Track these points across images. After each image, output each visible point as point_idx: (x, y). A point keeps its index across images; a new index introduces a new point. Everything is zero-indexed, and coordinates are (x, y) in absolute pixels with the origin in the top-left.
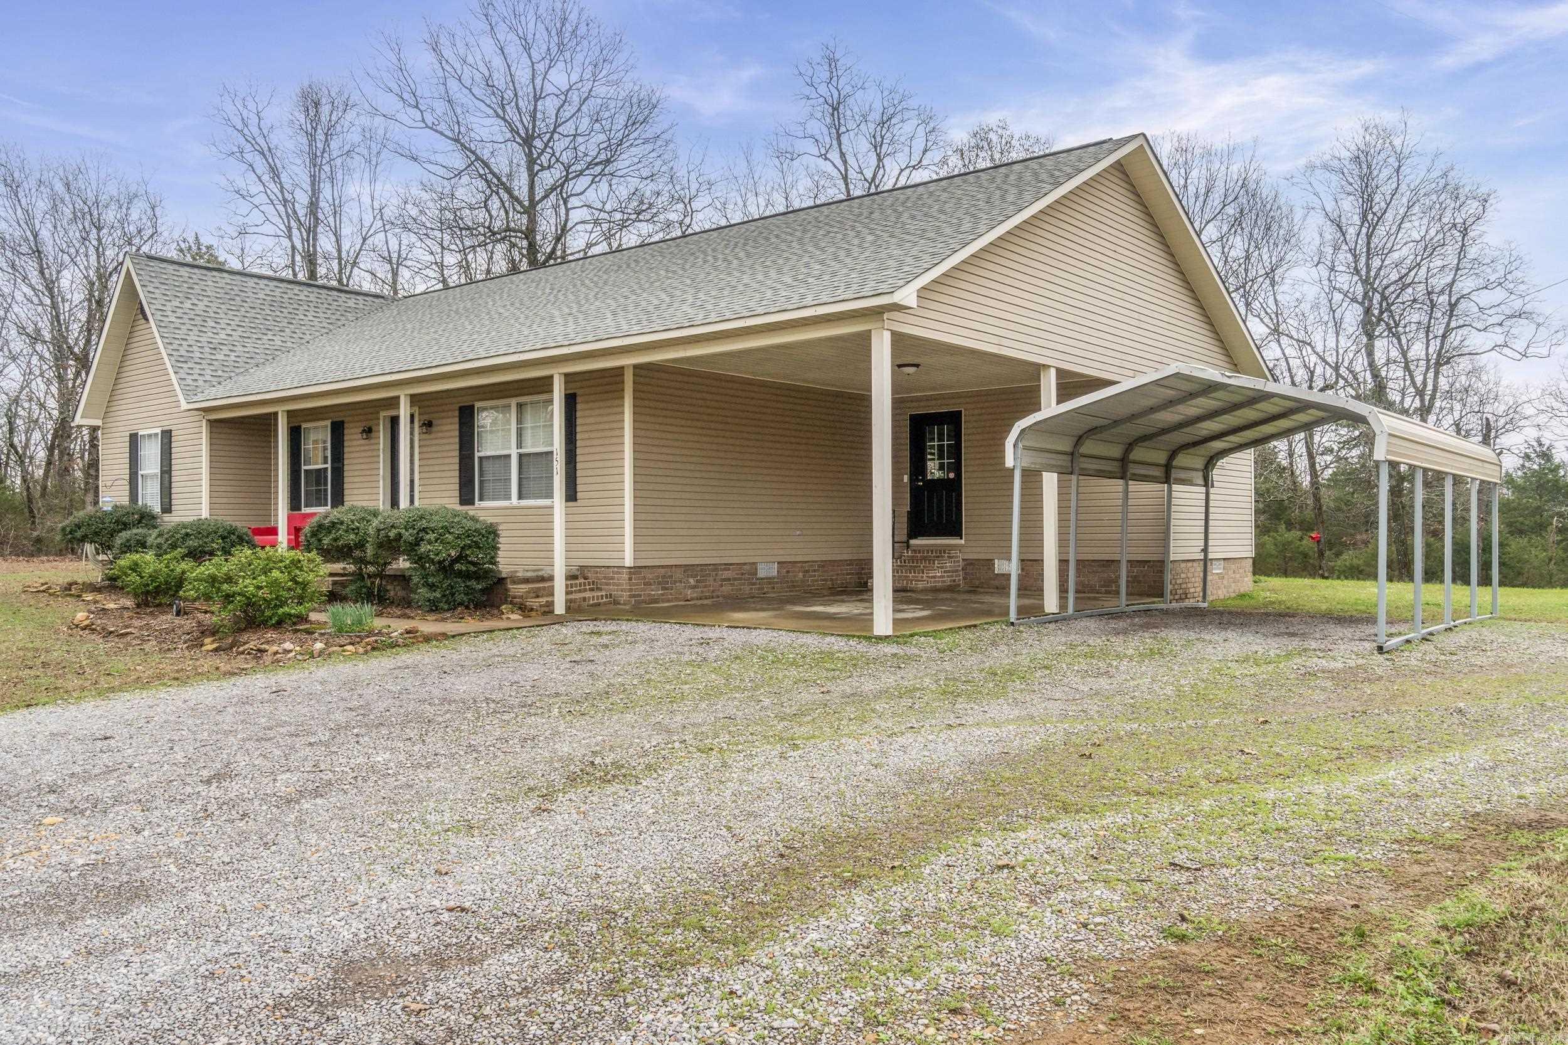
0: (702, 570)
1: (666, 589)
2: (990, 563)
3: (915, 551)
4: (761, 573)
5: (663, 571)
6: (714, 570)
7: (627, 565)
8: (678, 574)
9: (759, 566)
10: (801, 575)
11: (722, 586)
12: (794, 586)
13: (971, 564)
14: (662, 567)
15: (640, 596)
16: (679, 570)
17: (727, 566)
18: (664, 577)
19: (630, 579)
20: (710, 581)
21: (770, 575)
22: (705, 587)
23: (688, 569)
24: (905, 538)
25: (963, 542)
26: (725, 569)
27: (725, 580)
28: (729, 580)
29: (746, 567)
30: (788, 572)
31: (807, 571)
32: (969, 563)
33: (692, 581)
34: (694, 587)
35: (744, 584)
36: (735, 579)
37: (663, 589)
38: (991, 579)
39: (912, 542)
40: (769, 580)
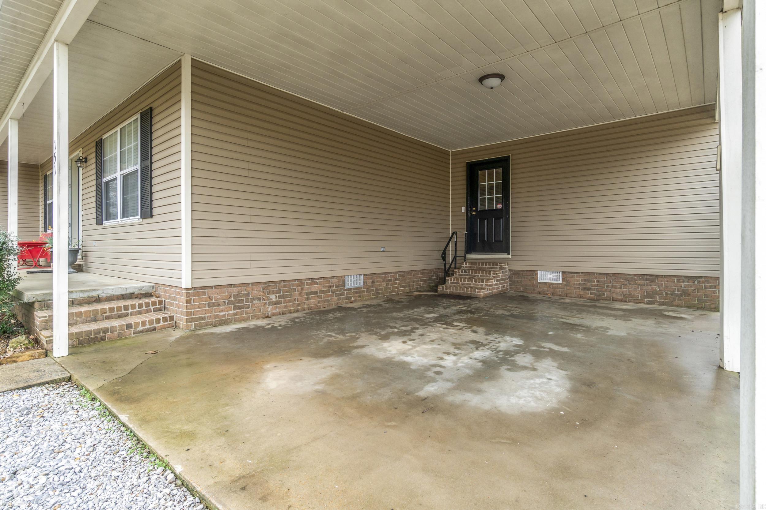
0: (285, 286)
1: (240, 308)
2: (533, 274)
3: (472, 263)
4: (350, 284)
5: (235, 290)
6: (299, 286)
7: (184, 286)
8: (257, 292)
9: (347, 279)
10: (384, 284)
11: (308, 299)
12: (378, 294)
13: (517, 274)
14: (235, 285)
15: (204, 318)
16: (256, 288)
17: (314, 281)
18: (238, 295)
19: (188, 301)
20: (295, 295)
21: (357, 286)
22: (290, 301)
23: (267, 286)
24: (463, 253)
25: (510, 256)
26: (311, 284)
27: (311, 293)
28: (316, 293)
29: (334, 281)
30: (373, 282)
31: (390, 280)
32: (515, 273)
33: (273, 297)
34: (275, 303)
35: (331, 296)
36: (323, 292)
37: (235, 308)
38: (533, 286)
39: (469, 256)
40: (357, 290)
